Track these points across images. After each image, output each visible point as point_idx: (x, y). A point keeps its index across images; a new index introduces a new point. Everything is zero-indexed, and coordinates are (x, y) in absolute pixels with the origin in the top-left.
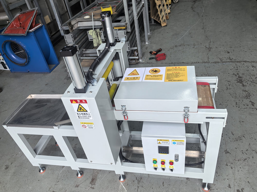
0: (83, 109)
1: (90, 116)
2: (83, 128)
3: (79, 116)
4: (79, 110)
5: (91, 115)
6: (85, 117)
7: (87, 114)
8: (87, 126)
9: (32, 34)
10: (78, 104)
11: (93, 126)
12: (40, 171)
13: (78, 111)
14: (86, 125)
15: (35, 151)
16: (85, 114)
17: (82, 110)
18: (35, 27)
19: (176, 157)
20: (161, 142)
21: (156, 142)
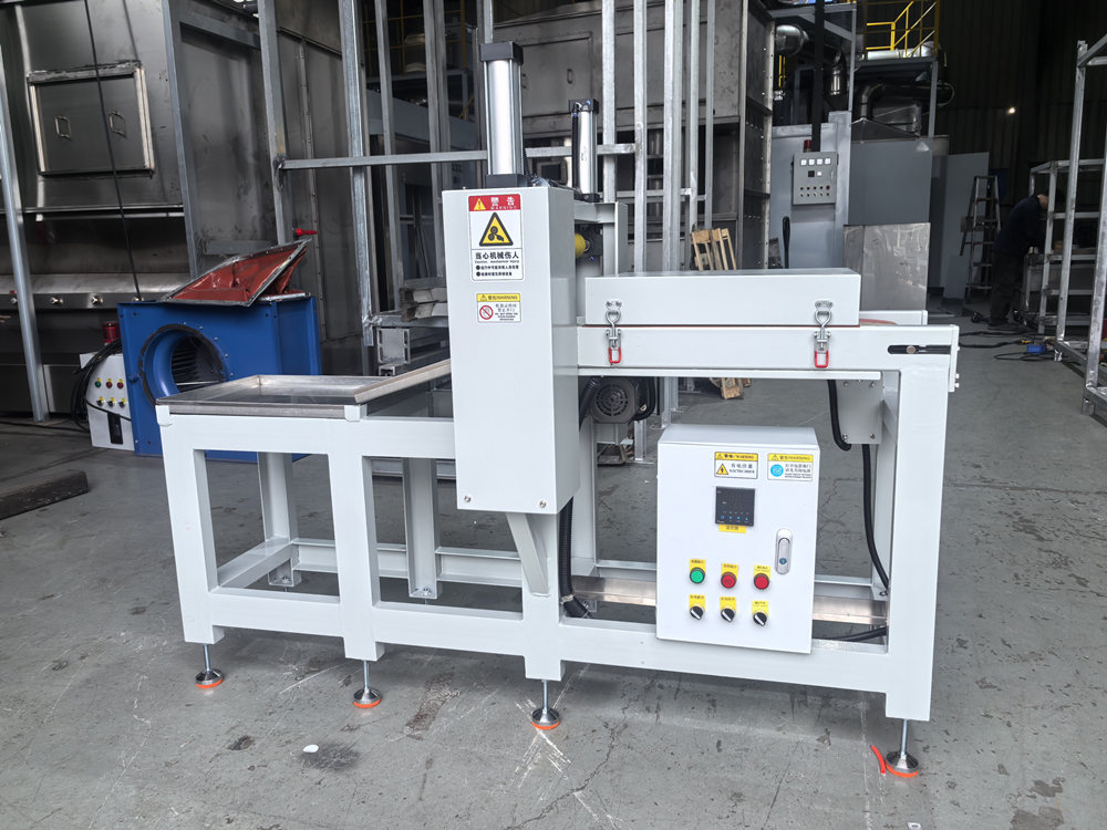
0: (501, 233)
1: (515, 264)
2: (481, 319)
3: (481, 265)
4: (486, 241)
5: (520, 259)
6: (498, 271)
7: (508, 254)
8: (495, 310)
9: (268, 311)
10: (490, 213)
11: (517, 310)
12: (199, 678)
13: (481, 244)
14: (492, 305)
16: (501, 255)
17: (496, 241)
19: (783, 543)
20: (728, 464)
21: (710, 466)
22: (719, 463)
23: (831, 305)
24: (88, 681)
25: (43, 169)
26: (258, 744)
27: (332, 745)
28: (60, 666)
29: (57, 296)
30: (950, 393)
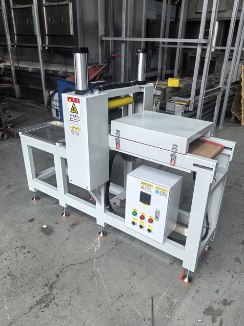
0: (75, 109)
1: (79, 120)
2: (72, 133)
3: (71, 118)
4: (72, 111)
5: (80, 118)
6: (75, 120)
7: (77, 116)
8: (75, 132)
10: (73, 103)
11: (80, 133)
12: (33, 199)
14: (74, 130)
15: (37, 176)
16: (75, 116)
17: (74, 111)
18: (97, 81)
19: (157, 213)
20: (144, 186)
21: (140, 185)
22: (142, 185)
23: (177, 146)
24: (12, 193)
25: (47, 33)
26: (35, 221)
27: (49, 227)
28: (9, 187)
29: (51, 71)
30: (211, 184)
